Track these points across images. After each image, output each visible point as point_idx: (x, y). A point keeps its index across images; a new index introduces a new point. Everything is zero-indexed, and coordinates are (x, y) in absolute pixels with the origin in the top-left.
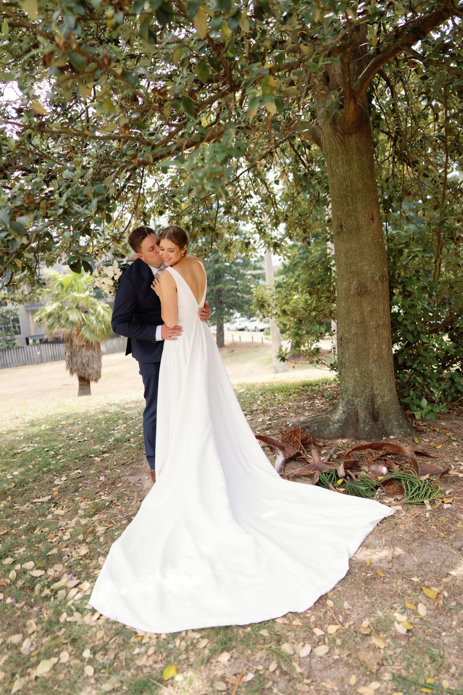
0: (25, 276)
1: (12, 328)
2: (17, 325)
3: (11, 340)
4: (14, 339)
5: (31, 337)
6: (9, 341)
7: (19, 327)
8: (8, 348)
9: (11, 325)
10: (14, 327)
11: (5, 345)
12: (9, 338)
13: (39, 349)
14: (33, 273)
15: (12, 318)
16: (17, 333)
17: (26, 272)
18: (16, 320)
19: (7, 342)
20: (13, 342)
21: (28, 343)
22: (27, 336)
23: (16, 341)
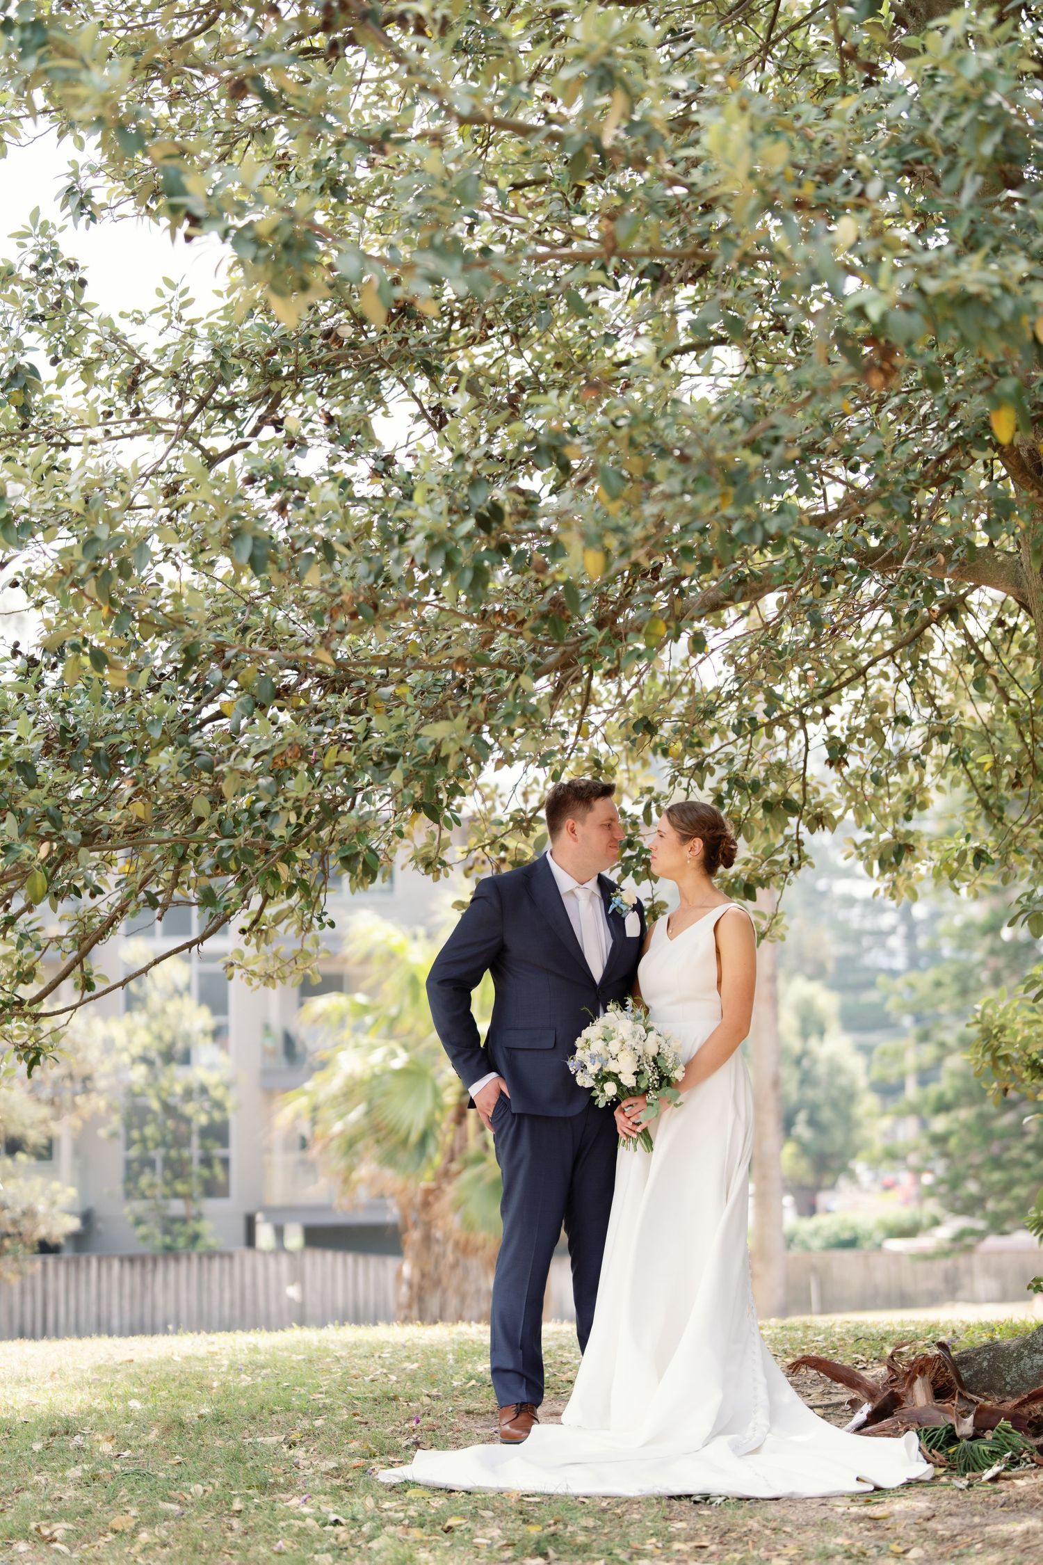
0: (292, 910)
1: (196, 1167)
2: (218, 1152)
3: (184, 1220)
4: (199, 1217)
5: (270, 1212)
6: (173, 1220)
7: (225, 1162)
8: (170, 1252)
9: (194, 1151)
10: (207, 1162)
11: (160, 1240)
12: (177, 1207)
13: (298, 1277)
14: (312, 904)
15: (203, 1119)
16: (213, 1189)
17: (296, 897)
18: (218, 1133)
19: (169, 1224)
20: (193, 1227)
21: (250, 1240)
22: (249, 1208)
23: (205, 1227)
